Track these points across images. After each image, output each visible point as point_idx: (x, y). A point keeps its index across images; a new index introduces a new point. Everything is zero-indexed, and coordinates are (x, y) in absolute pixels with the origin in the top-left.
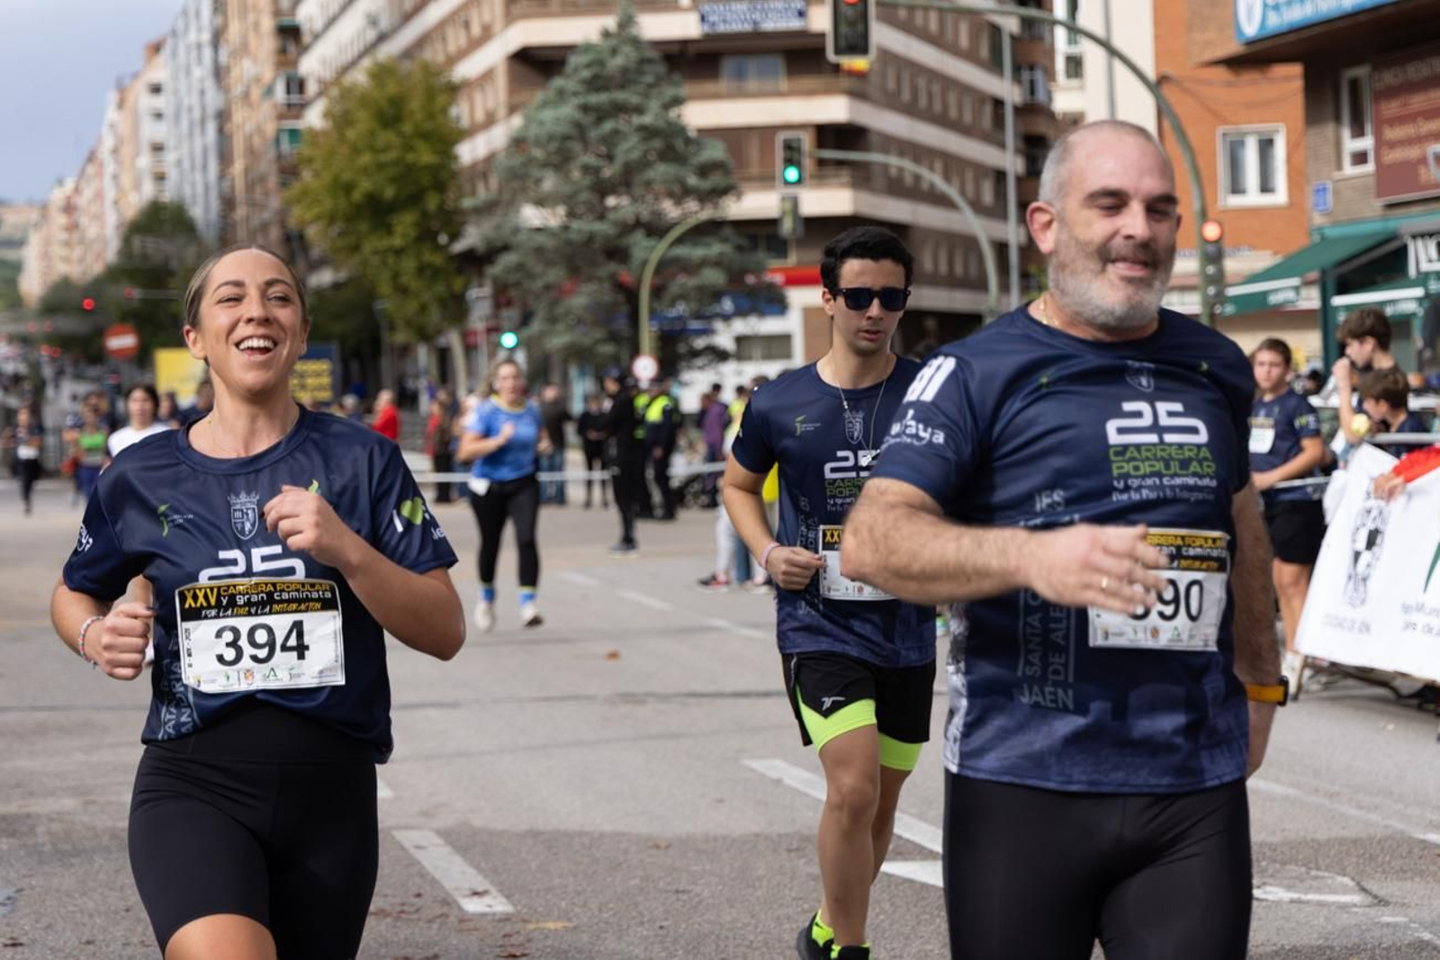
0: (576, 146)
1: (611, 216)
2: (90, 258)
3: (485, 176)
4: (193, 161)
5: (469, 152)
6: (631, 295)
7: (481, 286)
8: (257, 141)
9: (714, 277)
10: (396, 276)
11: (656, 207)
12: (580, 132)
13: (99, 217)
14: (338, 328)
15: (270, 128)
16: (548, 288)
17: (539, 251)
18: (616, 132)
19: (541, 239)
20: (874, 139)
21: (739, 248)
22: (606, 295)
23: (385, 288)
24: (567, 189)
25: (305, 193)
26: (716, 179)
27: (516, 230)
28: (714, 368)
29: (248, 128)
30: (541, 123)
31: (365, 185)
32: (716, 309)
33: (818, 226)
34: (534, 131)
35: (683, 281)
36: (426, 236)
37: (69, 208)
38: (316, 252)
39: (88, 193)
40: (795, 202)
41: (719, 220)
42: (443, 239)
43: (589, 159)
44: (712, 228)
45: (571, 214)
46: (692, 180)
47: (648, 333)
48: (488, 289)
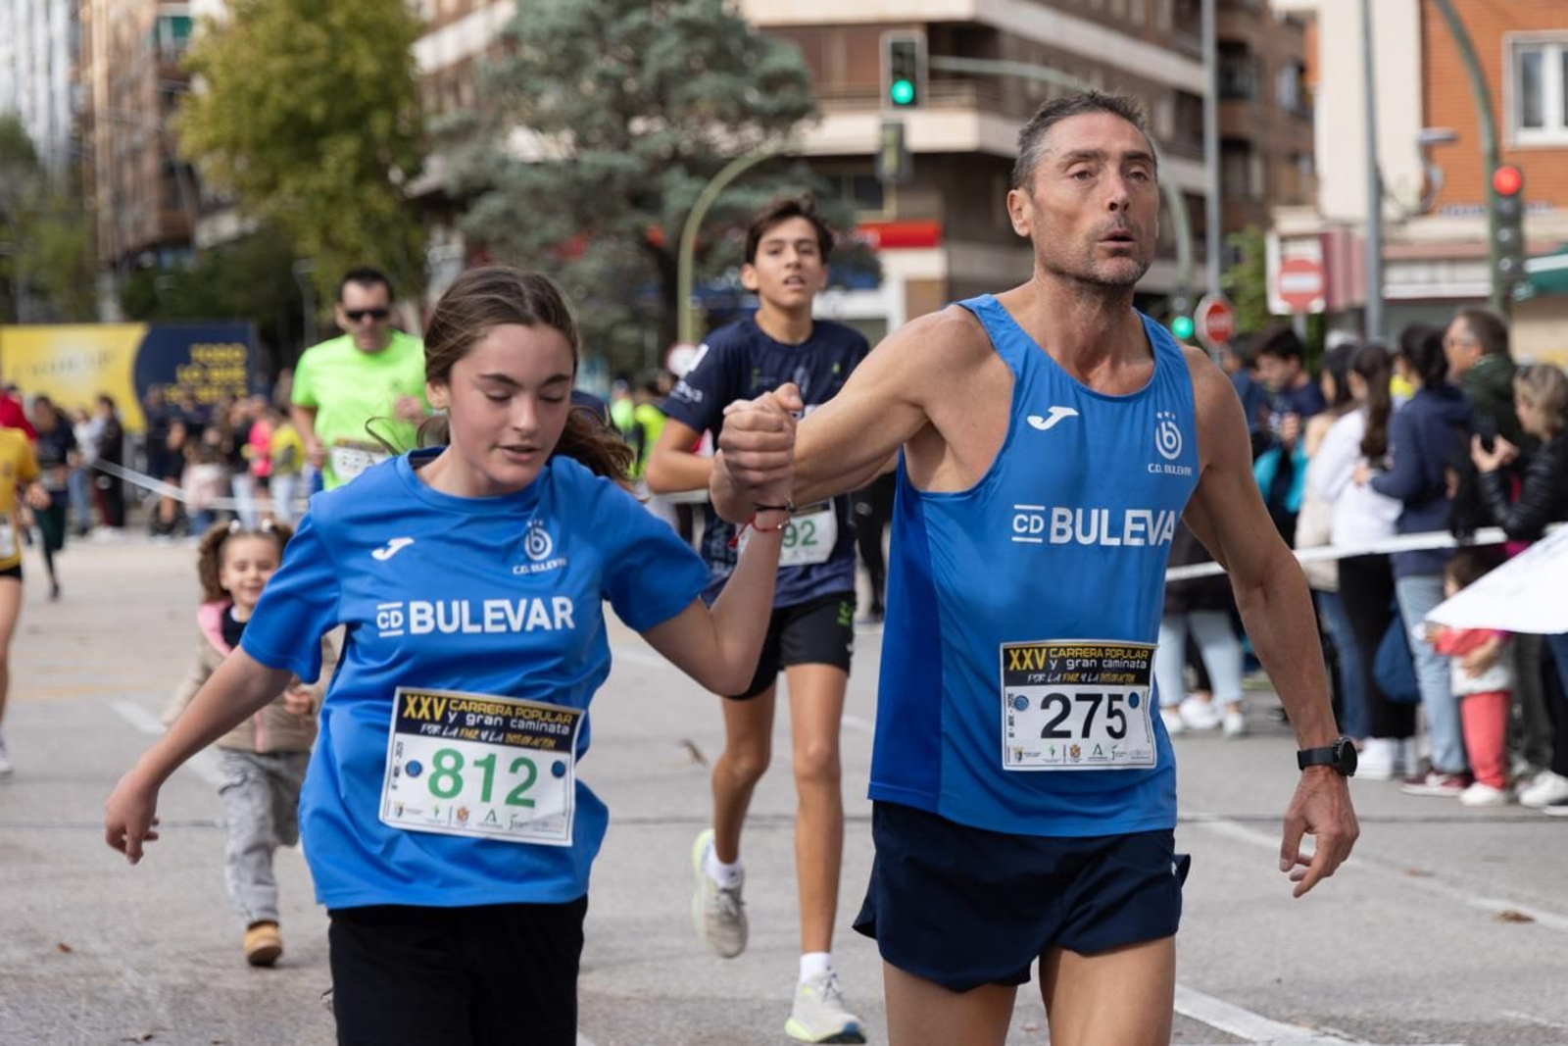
0: (590, 47)
1: (638, 146)
3: (455, 88)
4: (32, 58)
5: (432, 54)
6: (666, 262)
7: (447, 242)
8: (125, 31)
10: (327, 228)
11: (702, 135)
12: (595, 25)
14: (244, 299)
15: (146, 15)
16: (547, 245)
17: (536, 193)
18: (646, 28)
19: (538, 177)
20: (1007, 44)
22: (630, 255)
23: (310, 243)
24: (577, 107)
26: (788, 96)
27: (504, 163)
29: (113, 14)
30: (540, 13)
31: (281, 98)
33: (931, 165)
34: (530, 24)
36: (371, 170)
38: (209, 189)
40: (900, 130)
41: (790, 155)
42: (396, 175)
43: (609, 64)
44: (781, 165)
45: (582, 143)
46: (753, 97)
47: (689, 310)
48: (456, 247)
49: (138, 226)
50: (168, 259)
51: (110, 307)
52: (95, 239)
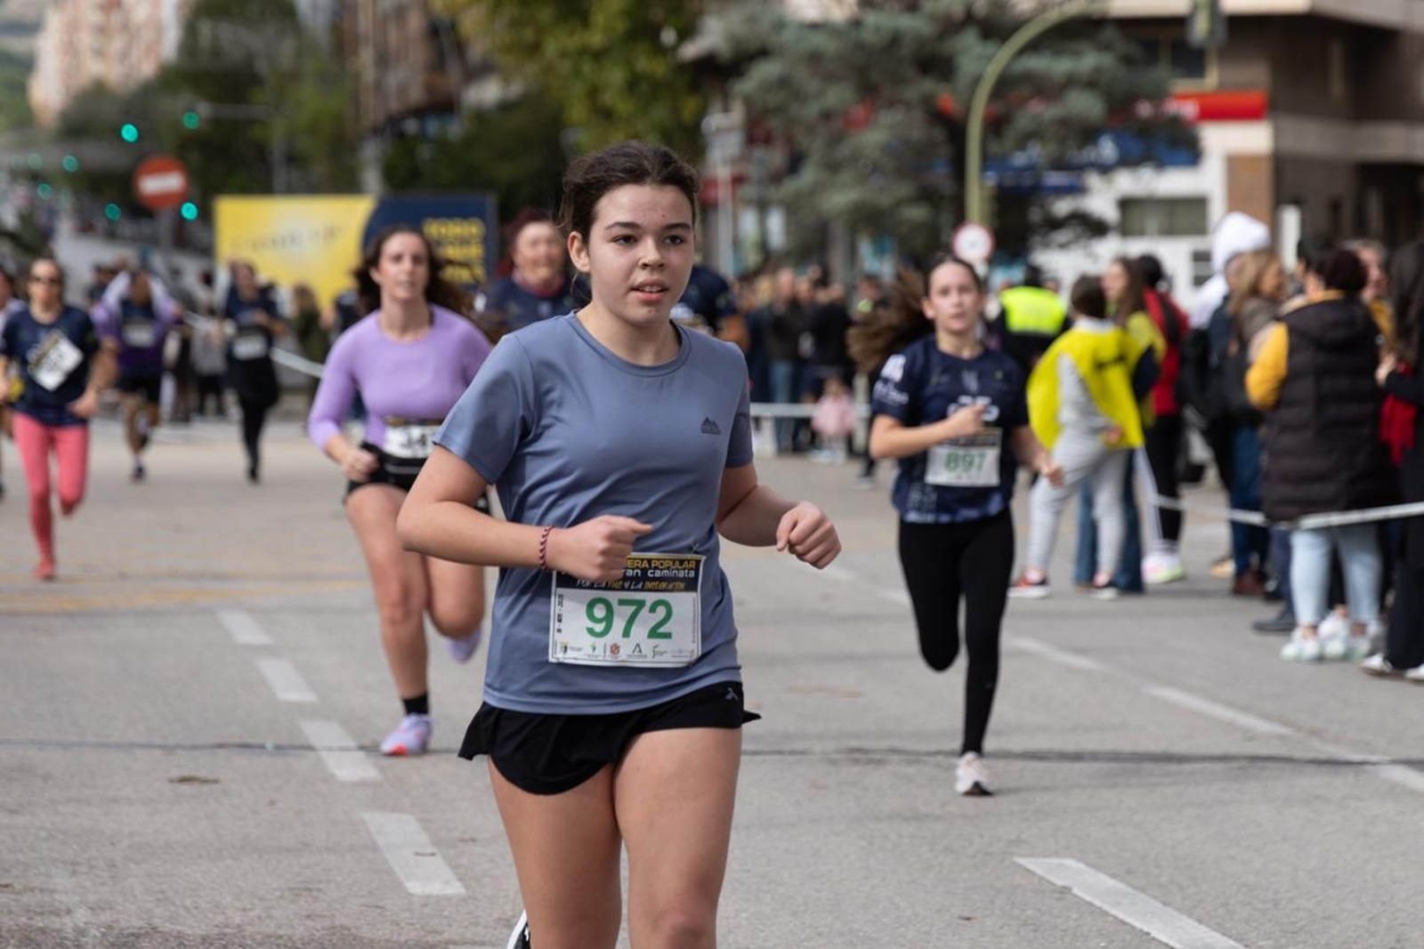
1: (928, 6)
2: (136, 53)
6: (955, 130)
7: (726, 110)
9: (1086, 105)
10: (593, 92)
14: (506, 171)
16: (827, 116)
17: (814, 58)
19: (818, 40)
21: (1128, 61)
22: (917, 129)
23: (577, 111)
27: (780, 25)
28: (1085, 247)
32: (1089, 154)
35: (1039, 111)
36: (642, 30)
38: (475, 53)
41: (1097, 17)
42: (668, 36)
44: (1086, 27)
47: (979, 190)
48: (737, 115)
49: (402, 91)
50: (433, 126)
51: (372, 178)
52: (355, 99)
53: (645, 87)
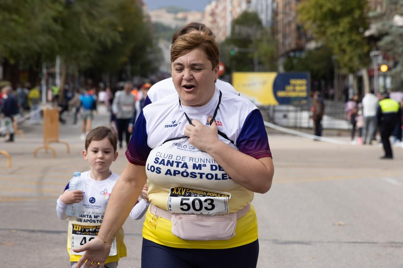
2: (220, 35)
10: (340, 45)
13: (224, 18)
14: (316, 67)
17: (401, 35)
19: (402, 31)
23: (336, 50)
25: (303, 8)
27: (391, 27)
31: (328, 5)
36: (354, 28)
37: (213, 14)
38: (310, 33)
39: (220, 7)
42: (361, 30)
49: (290, 44)
50: (298, 54)
51: (281, 68)
52: (277, 47)
53: (354, 43)
